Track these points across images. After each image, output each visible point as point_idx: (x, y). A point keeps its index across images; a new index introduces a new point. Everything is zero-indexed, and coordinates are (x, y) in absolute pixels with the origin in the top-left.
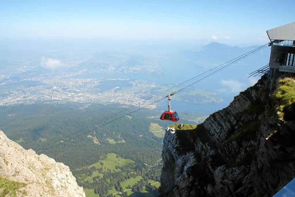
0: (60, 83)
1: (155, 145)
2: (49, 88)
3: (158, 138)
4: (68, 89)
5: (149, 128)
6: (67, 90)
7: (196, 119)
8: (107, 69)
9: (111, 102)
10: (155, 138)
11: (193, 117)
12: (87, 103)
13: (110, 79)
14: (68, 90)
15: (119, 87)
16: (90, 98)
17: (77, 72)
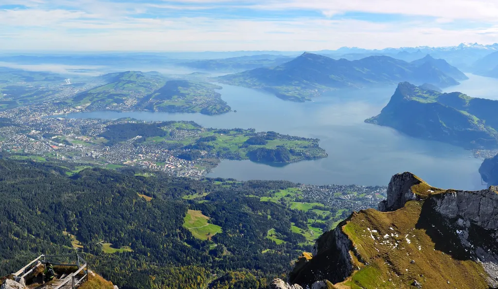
0: (43, 124)
1: (191, 258)
2: (23, 132)
3: (199, 241)
4: (54, 135)
5: (183, 219)
6: (53, 138)
7: (276, 194)
8: (125, 104)
9: (125, 163)
10: (192, 242)
11: (272, 191)
12: (82, 164)
13: (128, 120)
14: (55, 137)
15: (141, 137)
16: (89, 155)
17: (73, 108)
